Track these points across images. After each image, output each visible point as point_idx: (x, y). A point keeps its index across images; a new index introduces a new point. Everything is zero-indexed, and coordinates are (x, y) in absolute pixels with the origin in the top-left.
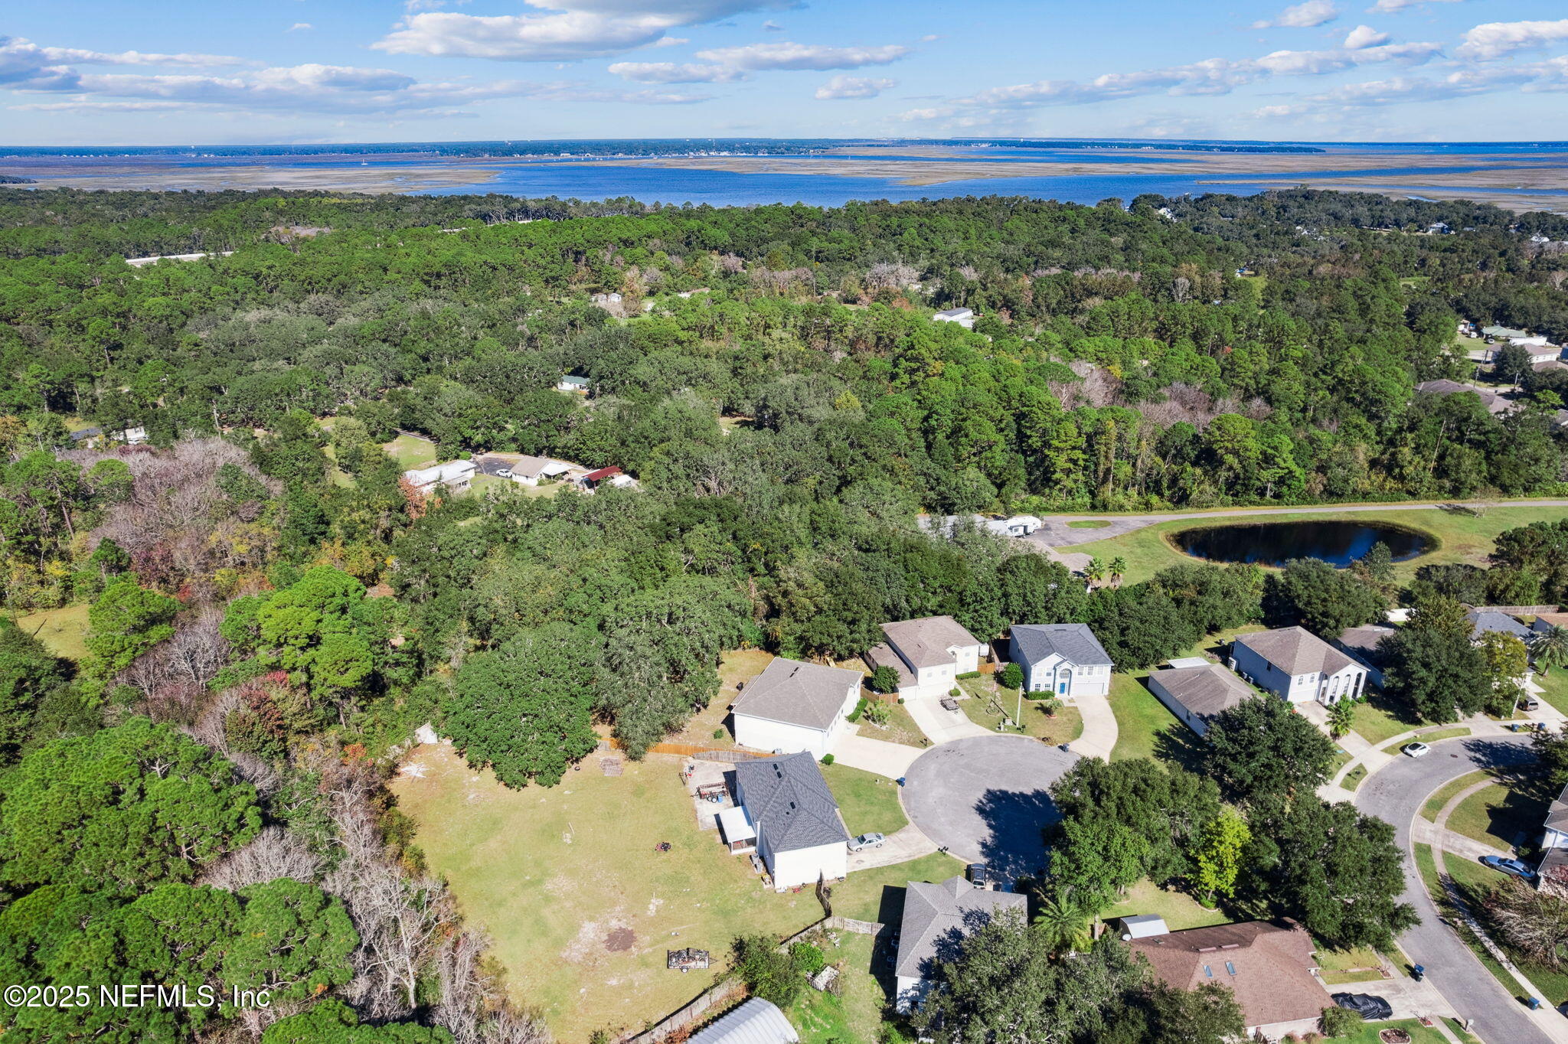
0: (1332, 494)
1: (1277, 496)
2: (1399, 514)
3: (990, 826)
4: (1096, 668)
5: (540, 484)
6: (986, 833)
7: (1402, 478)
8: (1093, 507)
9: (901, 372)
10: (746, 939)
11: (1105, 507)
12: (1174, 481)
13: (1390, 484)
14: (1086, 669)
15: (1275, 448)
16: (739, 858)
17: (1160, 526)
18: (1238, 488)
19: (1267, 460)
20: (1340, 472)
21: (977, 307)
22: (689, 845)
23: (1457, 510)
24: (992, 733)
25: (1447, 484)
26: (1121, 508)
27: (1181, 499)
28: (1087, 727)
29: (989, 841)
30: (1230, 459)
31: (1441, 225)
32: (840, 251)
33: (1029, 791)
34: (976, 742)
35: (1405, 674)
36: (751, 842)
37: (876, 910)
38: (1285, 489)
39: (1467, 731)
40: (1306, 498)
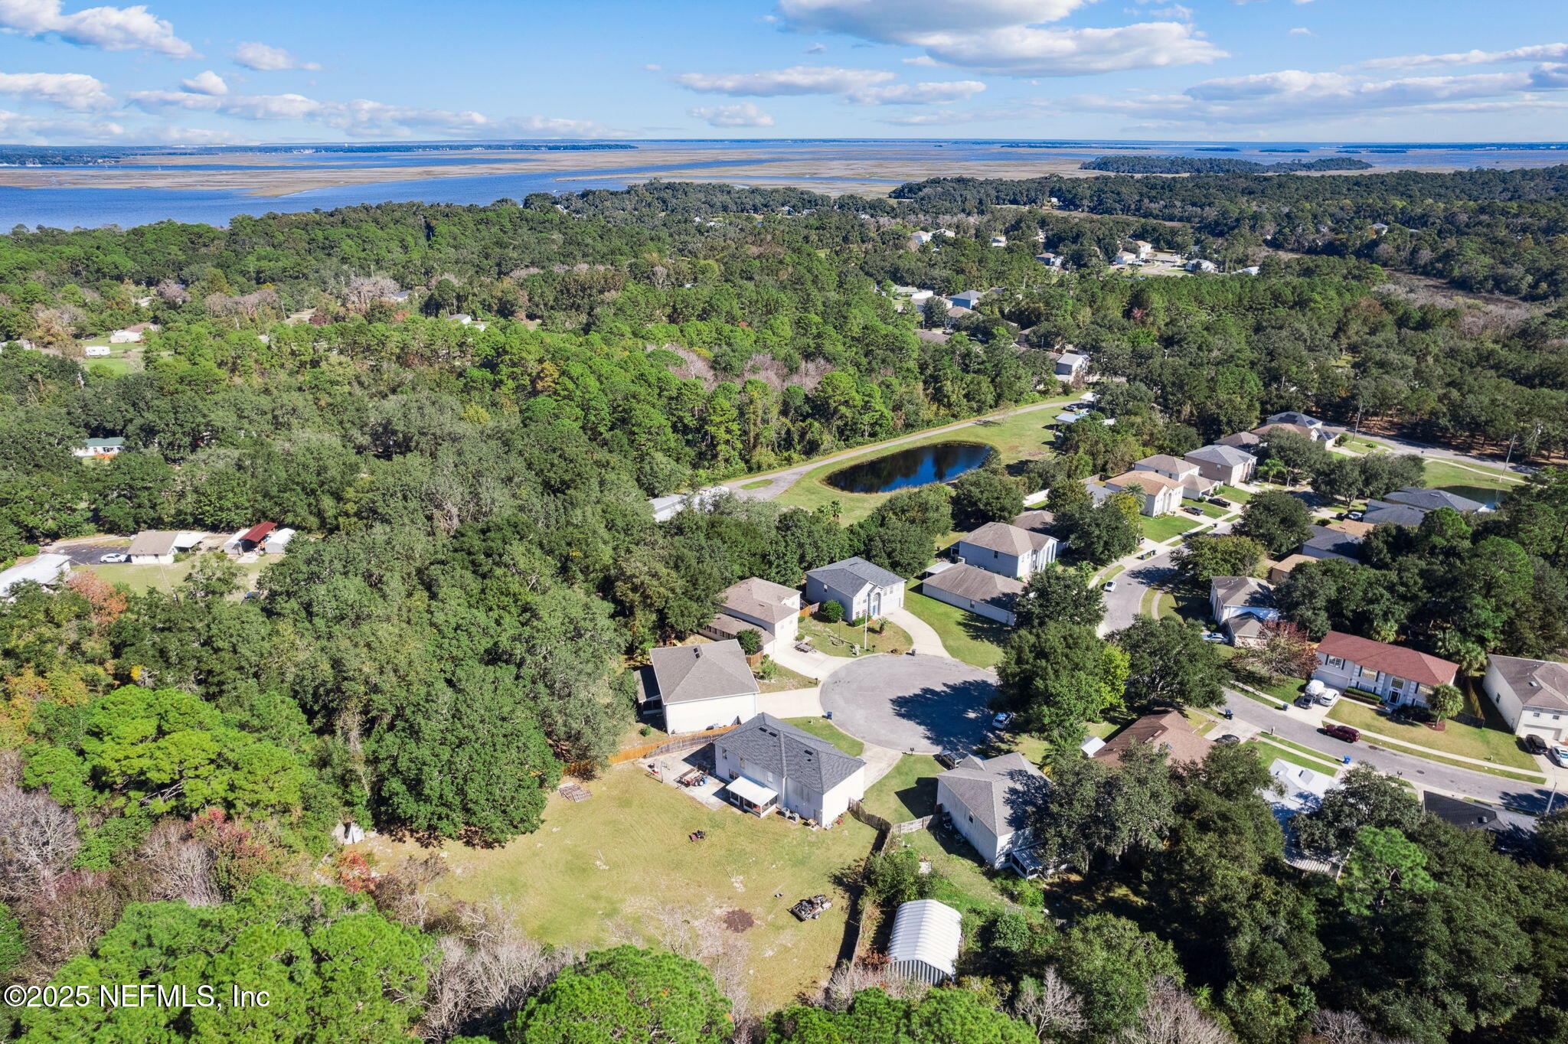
0: (909, 427)
1: (873, 435)
2: (957, 432)
3: (919, 724)
4: (895, 587)
5: (177, 560)
6: (921, 729)
7: (949, 406)
8: (750, 470)
9: (504, 378)
10: (838, 873)
11: (759, 468)
12: (802, 435)
13: (943, 411)
14: (888, 589)
15: (869, 395)
16: (769, 817)
17: (809, 474)
18: (847, 434)
19: (867, 407)
20: (912, 408)
21: (474, 313)
22: (716, 825)
23: (986, 424)
24: (850, 660)
25: (975, 405)
26: (770, 466)
27: (812, 449)
28: (911, 634)
29: (928, 734)
30: (843, 409)
31: (787, 208)
32: (284, 270)
33: (918, 692)
34: (847, 668)
35: (1085, 535)
36: (774, 801)
37: (905, 810)
38: (877, 428)
39: (1122, 568)
40: (892, 433)
